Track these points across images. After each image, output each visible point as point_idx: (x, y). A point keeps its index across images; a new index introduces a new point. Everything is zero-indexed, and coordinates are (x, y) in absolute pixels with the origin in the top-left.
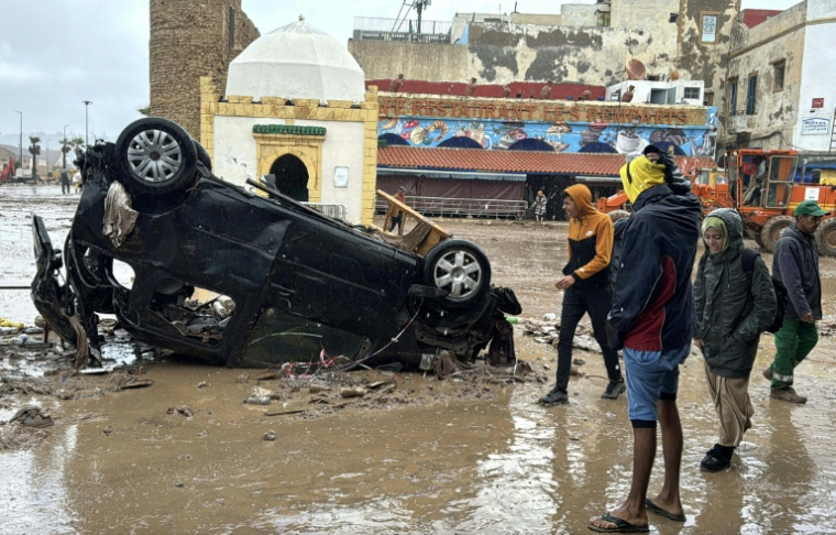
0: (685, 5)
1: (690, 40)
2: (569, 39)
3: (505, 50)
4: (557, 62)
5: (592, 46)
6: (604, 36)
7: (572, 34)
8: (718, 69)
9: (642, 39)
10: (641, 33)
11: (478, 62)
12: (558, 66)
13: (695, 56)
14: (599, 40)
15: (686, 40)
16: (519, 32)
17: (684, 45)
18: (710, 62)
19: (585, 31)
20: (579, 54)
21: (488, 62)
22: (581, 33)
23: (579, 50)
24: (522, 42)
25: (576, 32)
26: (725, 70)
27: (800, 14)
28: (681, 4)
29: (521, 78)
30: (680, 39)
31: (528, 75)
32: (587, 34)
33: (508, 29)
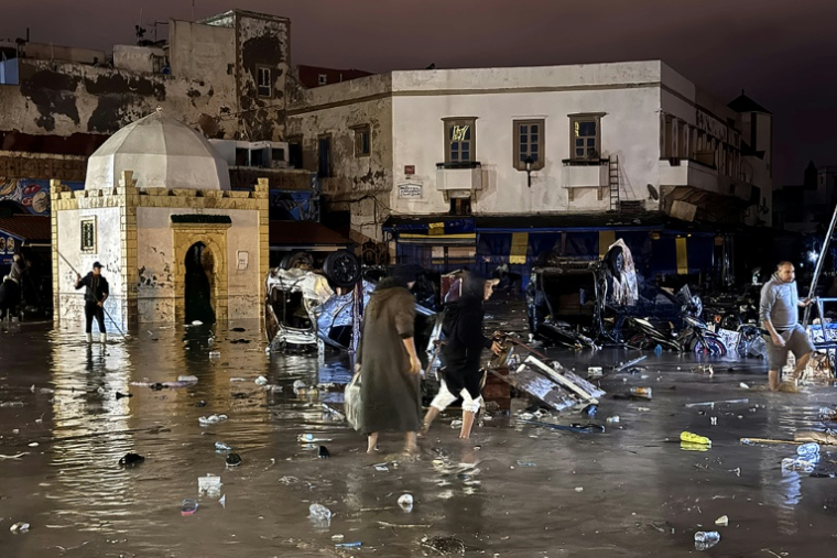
0: (241, 56)
1: (249, 93)
2: (130, 85)
3: (63, 94)
4: (121, 113)
5: (155, 95)
6: (166, 85)
7: (133, 80)
8: (276, 125)
9: (203, 91)
10: (202, 84)
11: (33, 107)
12: (122, 116)
13: (254, 111)
14: (162, 88)
15: (245, 94)
16: (77, 74)
17: (243, 99)
18: (268, 118)
19: (146, 78)
20: (143, 104)
21: (44, 108)
22: (142, 79)
23: (143, 99)
24: (80, 86)
25: (137, 79)
26: (282, 127)
27: (383, 84)
28: (237, 57)
29: (83, 128)
30: (239, 93)
31: (90, 125)
32: (149, 82)
33: (64, 70)
